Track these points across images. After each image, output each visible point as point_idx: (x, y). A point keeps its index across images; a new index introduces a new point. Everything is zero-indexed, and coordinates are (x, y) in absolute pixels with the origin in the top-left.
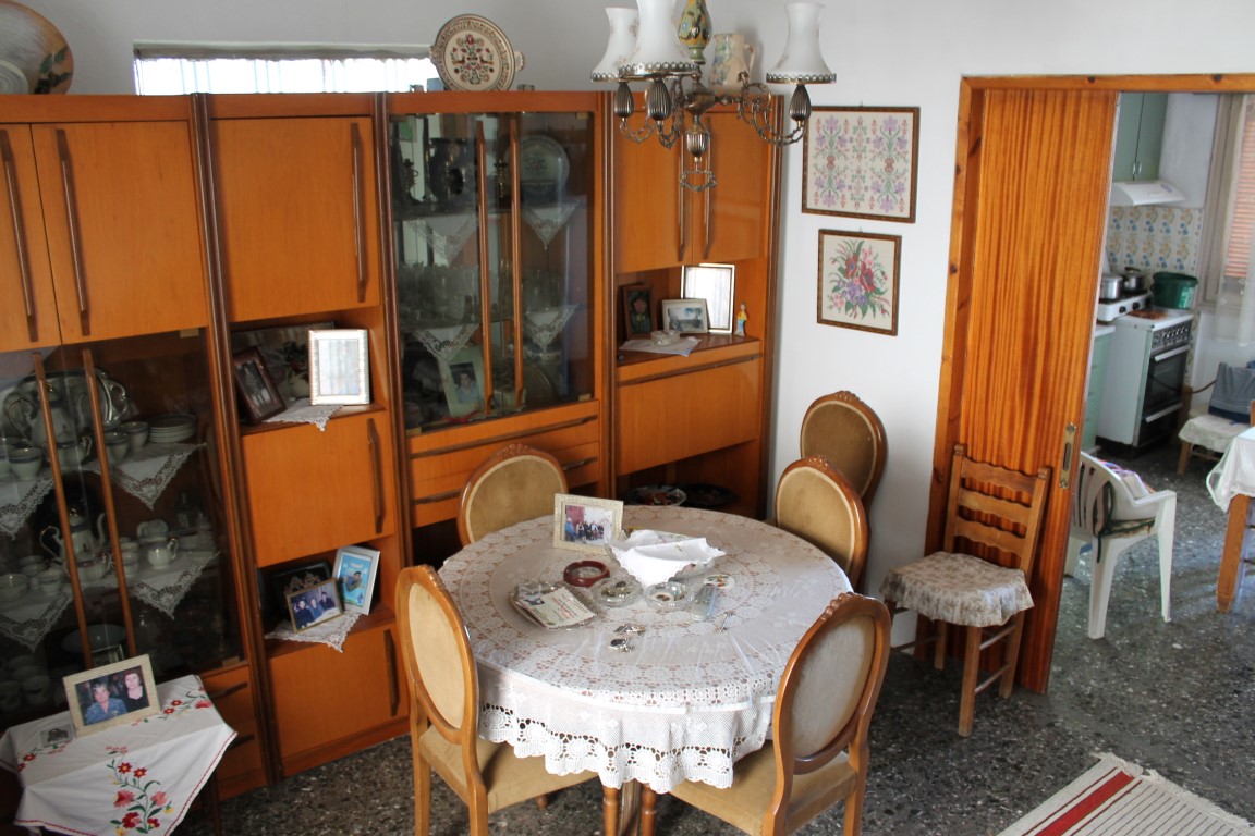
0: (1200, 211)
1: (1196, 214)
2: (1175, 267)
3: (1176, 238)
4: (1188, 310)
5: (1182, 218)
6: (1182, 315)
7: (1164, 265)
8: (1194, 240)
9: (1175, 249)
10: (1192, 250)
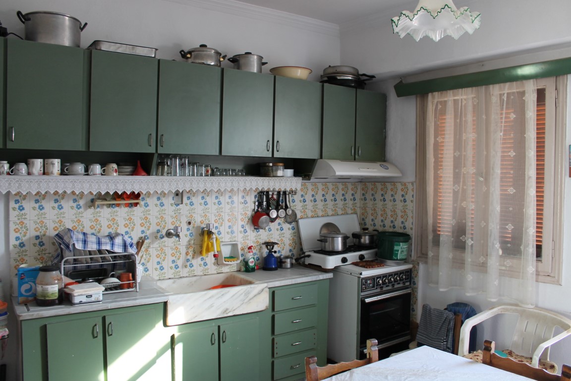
0: (412, 184)
1: (410, 187)
2: (401, 228)
3: (400, 205)
4: (405, 261)
5: (402, 190)
6: (398, 264)
7: (394, 227)
8: (411, 206)
9: (399, 214)
10: (410, 214)
